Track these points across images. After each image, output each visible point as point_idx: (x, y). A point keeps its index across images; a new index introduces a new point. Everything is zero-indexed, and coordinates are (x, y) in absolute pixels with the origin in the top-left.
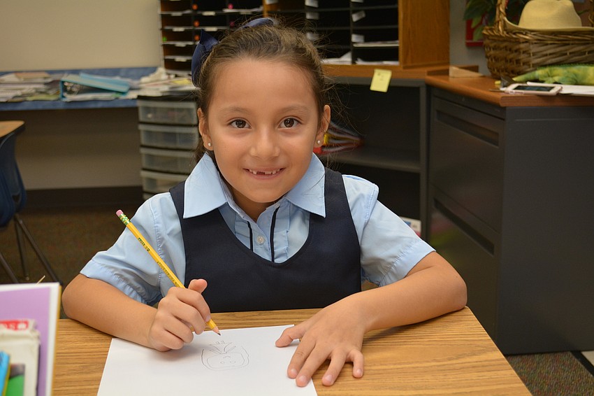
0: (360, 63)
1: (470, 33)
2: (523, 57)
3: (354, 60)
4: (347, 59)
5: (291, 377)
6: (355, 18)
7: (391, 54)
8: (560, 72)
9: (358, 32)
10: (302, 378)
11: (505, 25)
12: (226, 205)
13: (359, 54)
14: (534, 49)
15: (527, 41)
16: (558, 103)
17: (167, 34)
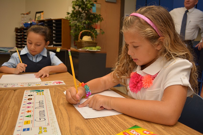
0: (55, 47)
1: (75, 43)
2: (83, 45)
3: (54, 46)
4: (52, 46)
5: (36, 77)
6: (54, 39)
7: (60, 45)
8: (89, 48)
9: (54, 41)
10: (38, 77)
11: (80, 40)
12: (28, 53)
13: (54, 45)
14: (84, 44)
15: (83, 43)
16: (88, 52)
17: (17, 41)
